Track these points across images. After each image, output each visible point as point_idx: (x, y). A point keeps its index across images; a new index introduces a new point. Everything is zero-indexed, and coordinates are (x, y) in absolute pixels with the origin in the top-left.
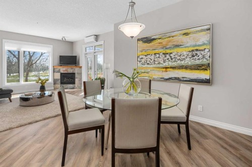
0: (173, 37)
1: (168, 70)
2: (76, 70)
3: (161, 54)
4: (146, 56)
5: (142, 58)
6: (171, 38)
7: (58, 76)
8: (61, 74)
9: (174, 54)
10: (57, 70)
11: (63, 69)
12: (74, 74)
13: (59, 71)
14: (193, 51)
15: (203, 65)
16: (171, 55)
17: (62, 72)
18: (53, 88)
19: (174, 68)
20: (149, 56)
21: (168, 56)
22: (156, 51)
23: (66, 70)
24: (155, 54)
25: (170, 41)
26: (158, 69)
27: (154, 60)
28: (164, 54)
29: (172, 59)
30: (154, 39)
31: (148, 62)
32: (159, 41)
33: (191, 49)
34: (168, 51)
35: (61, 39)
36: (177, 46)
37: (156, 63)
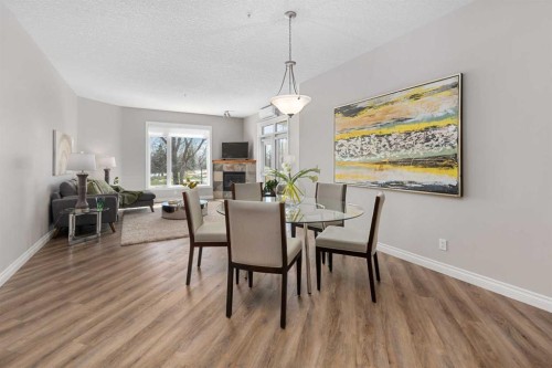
0: (392, 103)
1: (385, 166)
2: (247, 168)
3: (373, 136)
4: (348, 140)
5: (342, 145)
6: (390, 106)
7: (219, 177)
8: (225, 173)
9: (394, 136)
10: (218, 166)
11: (227, 166)
12: (244, 173)
13: (221, 169)
14: (427, 129)
15: (445, 158)
16: (390, 138)
17: (226, 170)
18: (212, 197)
19: (394, 163)
20: (353, 141)
21: (384, 141)
22: (365, 132)
23: (232, 167)
24: (363, 136)
25: (387, 112)
26: (367, 166)
27: (362, 149)
28: (377, 136)
29: (391, 146)
30: (362, 109)
31: (352, 152)
32: (370, 111)
33: (423, 126)
34: (385, 131)
35: (222, 114)
36: (400, 121)
37: (365, 153)
